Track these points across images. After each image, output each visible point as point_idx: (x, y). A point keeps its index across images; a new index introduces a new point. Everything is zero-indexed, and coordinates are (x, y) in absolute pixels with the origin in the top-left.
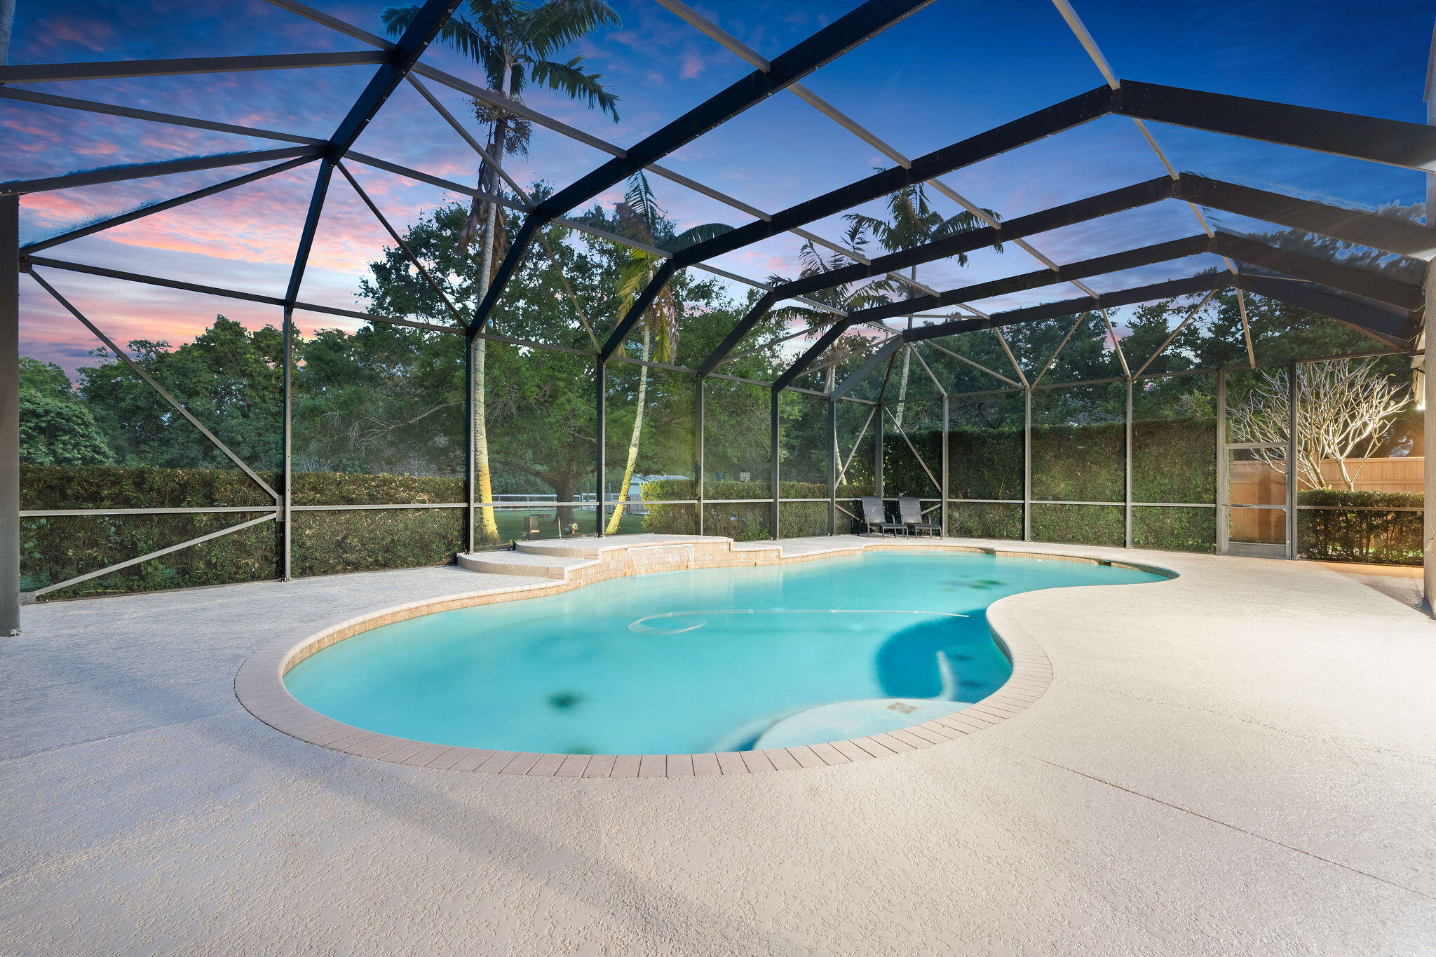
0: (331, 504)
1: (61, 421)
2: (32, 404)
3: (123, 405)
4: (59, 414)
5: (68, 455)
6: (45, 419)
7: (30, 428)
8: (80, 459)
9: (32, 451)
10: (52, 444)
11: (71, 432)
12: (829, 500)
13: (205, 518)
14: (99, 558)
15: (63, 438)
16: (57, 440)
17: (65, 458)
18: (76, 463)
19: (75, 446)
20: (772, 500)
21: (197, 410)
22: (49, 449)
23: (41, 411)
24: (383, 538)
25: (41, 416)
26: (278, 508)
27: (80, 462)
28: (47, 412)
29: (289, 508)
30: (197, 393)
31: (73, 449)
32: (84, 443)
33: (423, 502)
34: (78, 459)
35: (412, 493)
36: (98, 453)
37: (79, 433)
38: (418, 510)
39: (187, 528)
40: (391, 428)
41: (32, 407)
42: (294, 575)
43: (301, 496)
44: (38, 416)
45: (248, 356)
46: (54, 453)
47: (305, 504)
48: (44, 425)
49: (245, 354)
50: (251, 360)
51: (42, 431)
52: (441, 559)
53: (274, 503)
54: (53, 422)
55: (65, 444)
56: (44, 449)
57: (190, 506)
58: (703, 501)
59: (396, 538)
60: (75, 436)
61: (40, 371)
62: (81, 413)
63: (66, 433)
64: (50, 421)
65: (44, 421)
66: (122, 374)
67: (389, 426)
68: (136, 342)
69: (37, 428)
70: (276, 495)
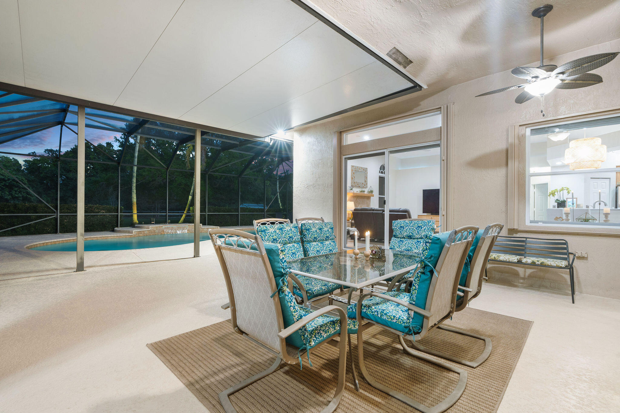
0: (73, 213)
1: (14, 182)
2: (3, 176)
3: (42, 175)
4: (14, 180)
5: (17, 196)
6: (8, 182)
7: (2, 185)
8: (22, 197)
9: (3, 194)
10: (11, 191)
11: (18, 186)
12: (264, 213)
13: (34, 217)
14: (4, 227)
15: (15, 189)
16: (13, 190)
17: (16, 197)
18: (20, 198)
19: (20, 192)
20: (238, 213)
21: (71, 177)
22: (10, 193)
23: (6, 179)
24: (90, 223)
25: (7, 181)
26: (56, 214)
27: (22, 198)
28: (9, 179)
29: (59, 214)
30: (71, 171)
31: (19, 193)
32: (23, 191)
33: (103, 213)
34: (20, 197)
35: (100, 210)
36: (29, 195)
37: (21, 187)
38: (102, 215)
39: (29, 219)
40: (125, 188)
41: (3, 177)
42: (60, 232)
43: (63, 211)
44: (5, 181)
45: (91, 156)
46: (12, 195)
47: (65, 213)
48: (7, 184)
49: (90, 155)
50: (92, 158)
51: (7, 186)
52: (109, 229)
53: (55, 213)
54: (11, 183)
55: (16, 191)
56: (7, 193)
57: (30, 213)
58: (207, 213)
59: (94, 223)
60: (20, 188)
61: (9, 162)
62: (22, 179)
63: (16, 187)
64: (10, 183)
65: (8, 183)
66: (41, 163)
67: (125, 187)
68: (47, 150)
69: (5, 185)
70: (55, 211)
